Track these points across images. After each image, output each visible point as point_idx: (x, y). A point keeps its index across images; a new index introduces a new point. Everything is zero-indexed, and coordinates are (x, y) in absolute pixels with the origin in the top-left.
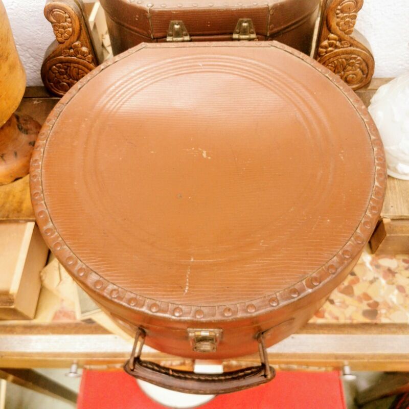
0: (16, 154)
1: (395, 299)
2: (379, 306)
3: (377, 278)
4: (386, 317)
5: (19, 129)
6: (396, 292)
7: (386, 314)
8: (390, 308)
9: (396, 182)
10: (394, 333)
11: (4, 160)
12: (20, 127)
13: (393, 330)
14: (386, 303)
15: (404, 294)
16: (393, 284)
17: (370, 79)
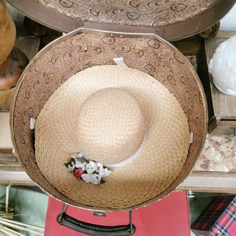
0: (11, 73)
1: (218, 159)
2: (210, 162)
3: (210, 147)
4: (213, 168)
5: (13, 58)
6: (219, 155)
7: (213, 166)
8: (215, 163)
9: (225, 96)
10: (216, 177)
11: (5, 77)
12: (13, 57)
13: (216, 175)
14: (213, 161)
15: (224, 156)
16: (218, 150)
17: (216, 33)
